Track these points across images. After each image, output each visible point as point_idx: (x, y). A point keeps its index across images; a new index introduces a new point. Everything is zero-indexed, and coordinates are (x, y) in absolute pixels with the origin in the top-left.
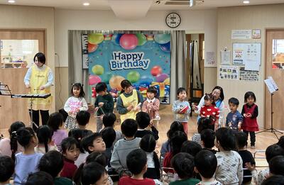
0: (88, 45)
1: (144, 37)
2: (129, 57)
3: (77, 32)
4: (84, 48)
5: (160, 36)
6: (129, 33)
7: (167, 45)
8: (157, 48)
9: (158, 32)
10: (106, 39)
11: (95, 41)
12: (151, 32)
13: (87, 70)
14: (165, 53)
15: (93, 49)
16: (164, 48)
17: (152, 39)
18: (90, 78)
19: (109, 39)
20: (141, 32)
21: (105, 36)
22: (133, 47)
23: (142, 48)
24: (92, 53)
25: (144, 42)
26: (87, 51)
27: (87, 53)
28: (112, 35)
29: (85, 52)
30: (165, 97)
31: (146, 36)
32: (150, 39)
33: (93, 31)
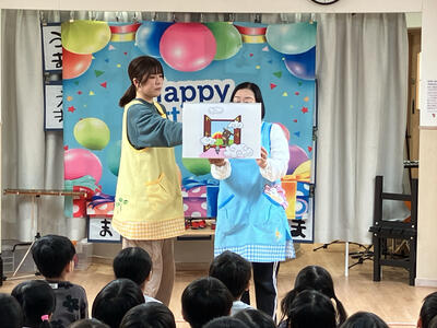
0: (64, 57)
1: (234, 35)
2: (189, 94)
3: (30, 18)
4: (51, 66)
5: (285, 29)
6: (187, 19)
7: (308, 59)
8: (275, 68)
9: (280, 19)
10: (118, 38)
11: (85, 45)
12: (258, 18)
13: (59, 133)
14: (300, 82)
15: (79, 68)
16: (298, 69)
17: (258, 40)
18: (69, 157)
19: (128, 37)
20: (227, 16)
21: (113, 30)
22: (201, 62)
23: (229, 68)
24: (76, 81)
25: (236, 50)
26: (60, 74)
27: (60, 81)
28: (135, 27)
29: (52, 78)
30: (300, 221)
31: (241, 30)
32: (254, 39)
33: (76, 14)
